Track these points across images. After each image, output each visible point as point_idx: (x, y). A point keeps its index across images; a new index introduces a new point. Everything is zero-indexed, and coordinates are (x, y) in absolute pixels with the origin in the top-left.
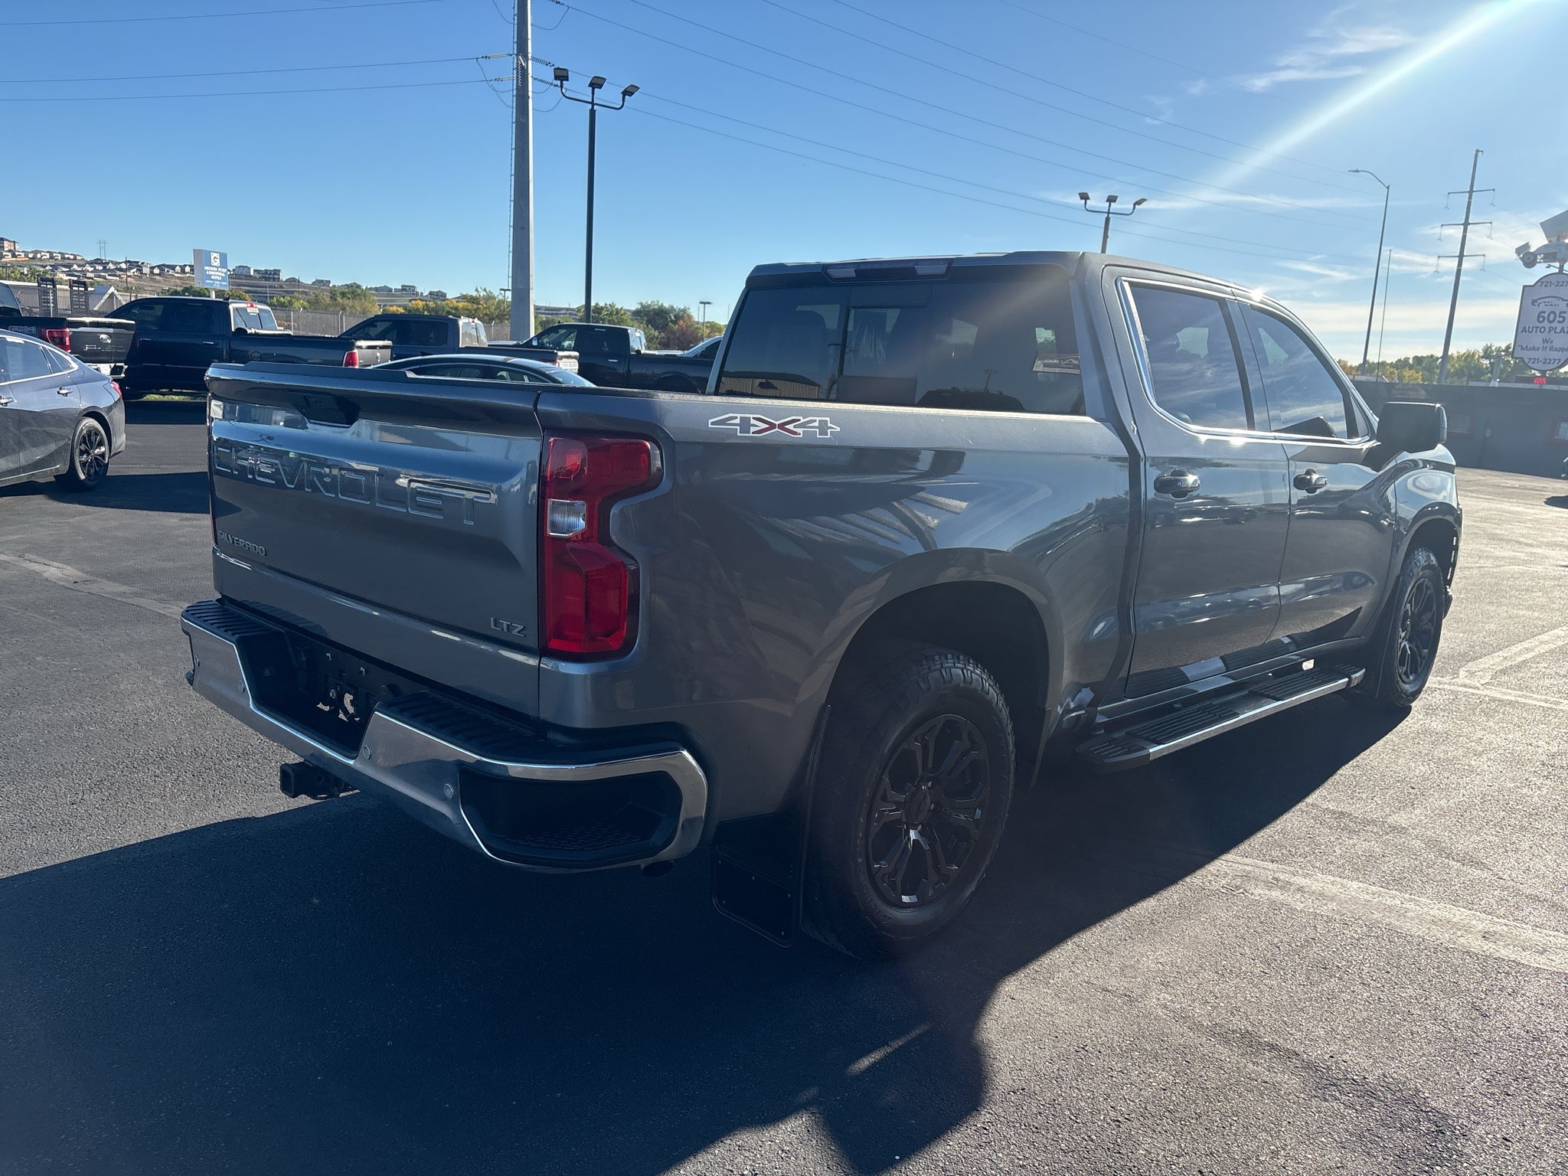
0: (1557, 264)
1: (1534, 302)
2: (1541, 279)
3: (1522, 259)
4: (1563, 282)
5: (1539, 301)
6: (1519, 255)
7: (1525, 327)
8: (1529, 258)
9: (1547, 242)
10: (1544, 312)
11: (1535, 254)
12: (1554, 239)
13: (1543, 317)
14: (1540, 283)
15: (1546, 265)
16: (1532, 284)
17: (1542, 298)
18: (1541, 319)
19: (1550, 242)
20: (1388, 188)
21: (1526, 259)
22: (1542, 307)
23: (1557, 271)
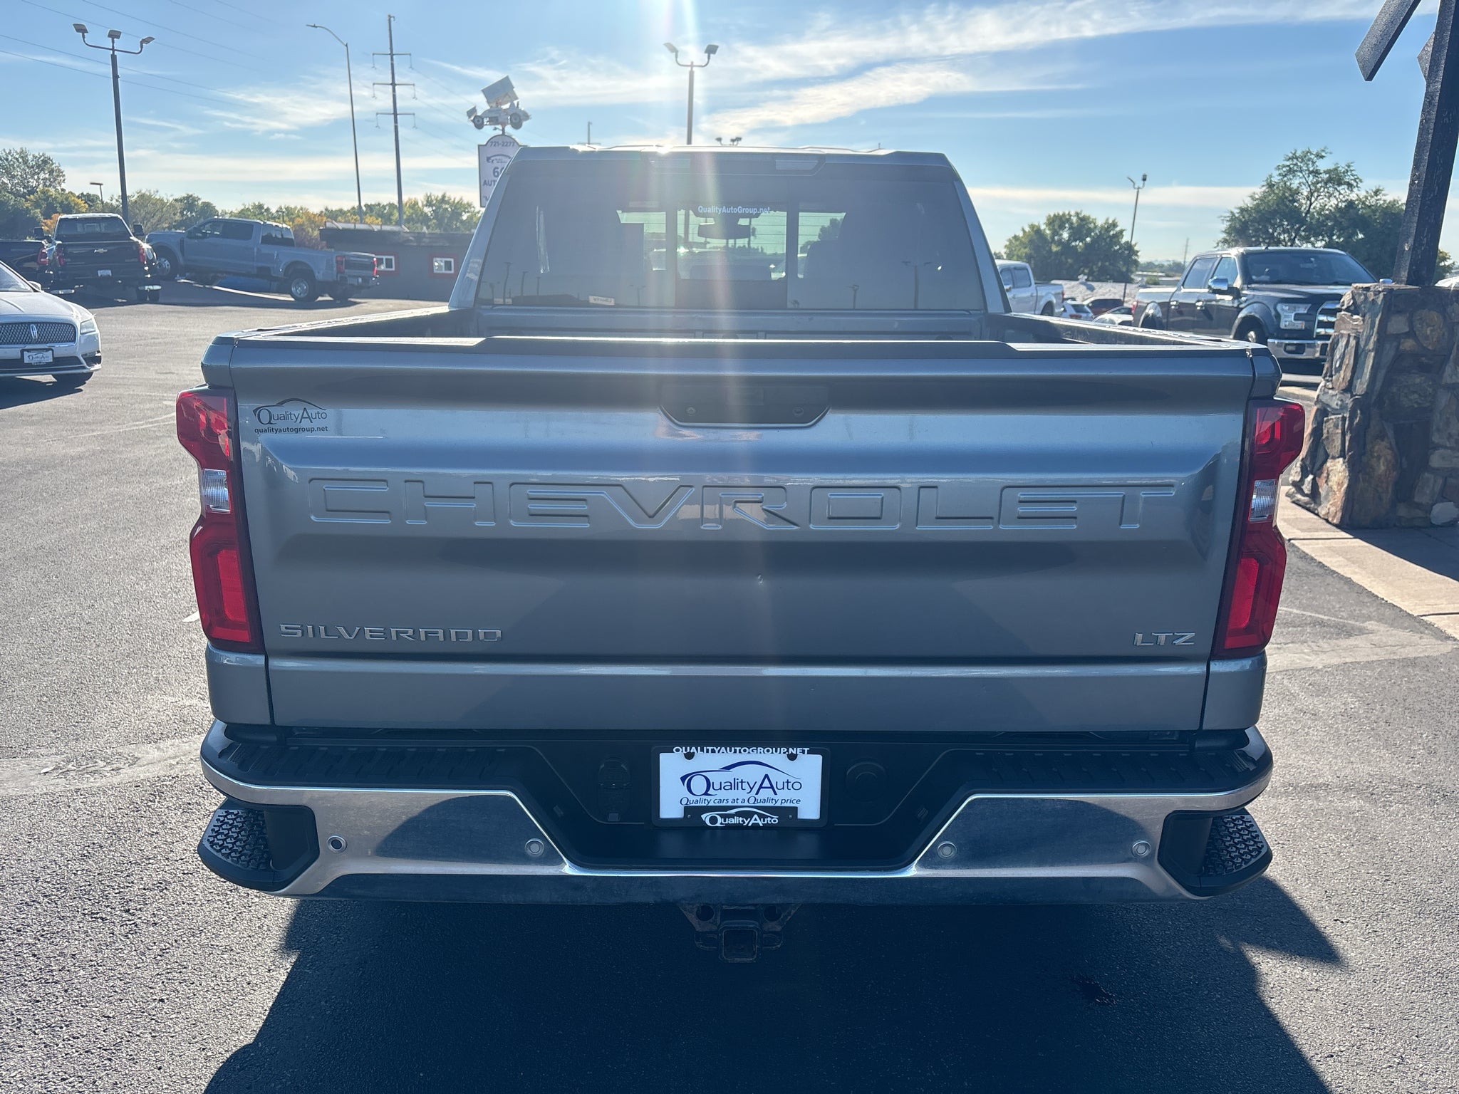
0: (500, 127)
1: (488, 159)
2: (492, 138)
3: (473, 121)
4: (507, 143)
5: (492, 158)
6: (470, 117)
7: (485, 181)
8: (478, 121)
9: (488, 108)
10: (498, 168)
11: (481, 118)
12: (494, 105)
13: (497, 172)
14: (489, 144)
15: (493, 127)
16: (485, 143)
17: (495, 156)
18: (496, 174)
19: (491, 107)
20: (346, 45)
21: (476, 120)
22: (495, 164)
23: (501, 133)
